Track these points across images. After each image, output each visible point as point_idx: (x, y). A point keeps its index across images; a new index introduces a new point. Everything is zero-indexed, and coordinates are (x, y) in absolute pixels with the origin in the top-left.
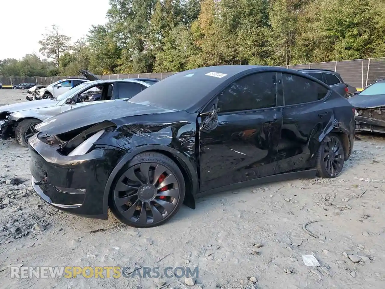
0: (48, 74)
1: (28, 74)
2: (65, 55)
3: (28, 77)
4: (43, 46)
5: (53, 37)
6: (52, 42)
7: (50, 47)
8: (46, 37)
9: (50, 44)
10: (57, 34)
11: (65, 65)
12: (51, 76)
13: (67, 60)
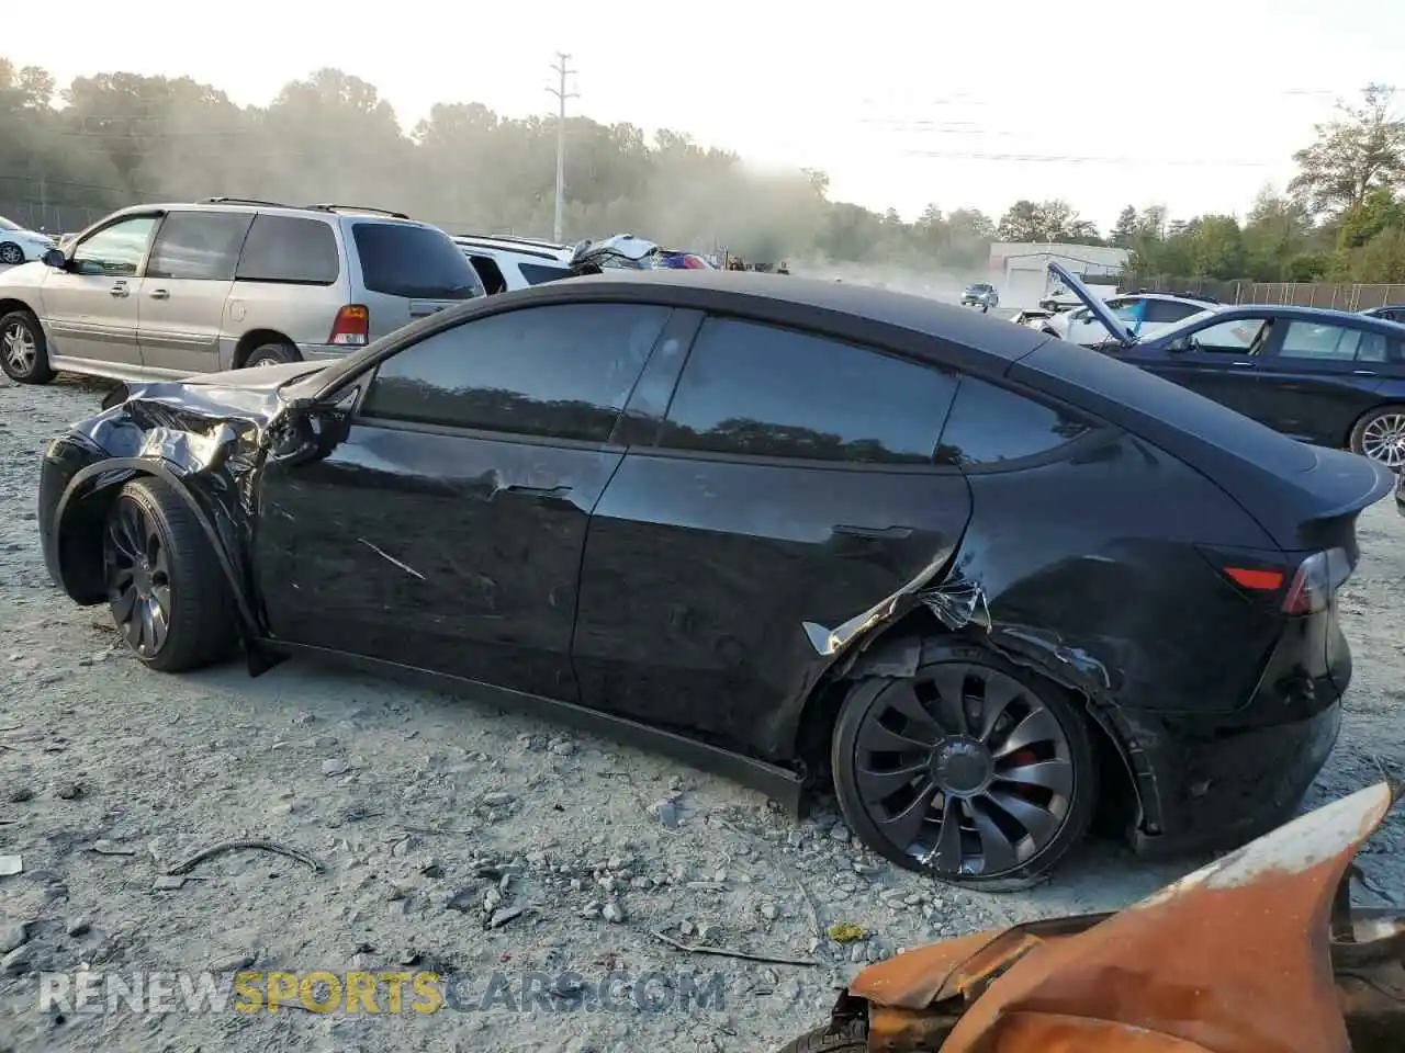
0: (1282, 275)
1: (1216, 271)
2: (1372, 202)
3: (1213, 280)
4: (1307, 171)
5: (1359, 132)
6: (1349, 152)
7: (1334, 171)
8: (1331, 133)
9: (1340, 162)
10: (1379, 119)
11: (1359, 241)
12: (1290, 281)
13: (1373, 223)
